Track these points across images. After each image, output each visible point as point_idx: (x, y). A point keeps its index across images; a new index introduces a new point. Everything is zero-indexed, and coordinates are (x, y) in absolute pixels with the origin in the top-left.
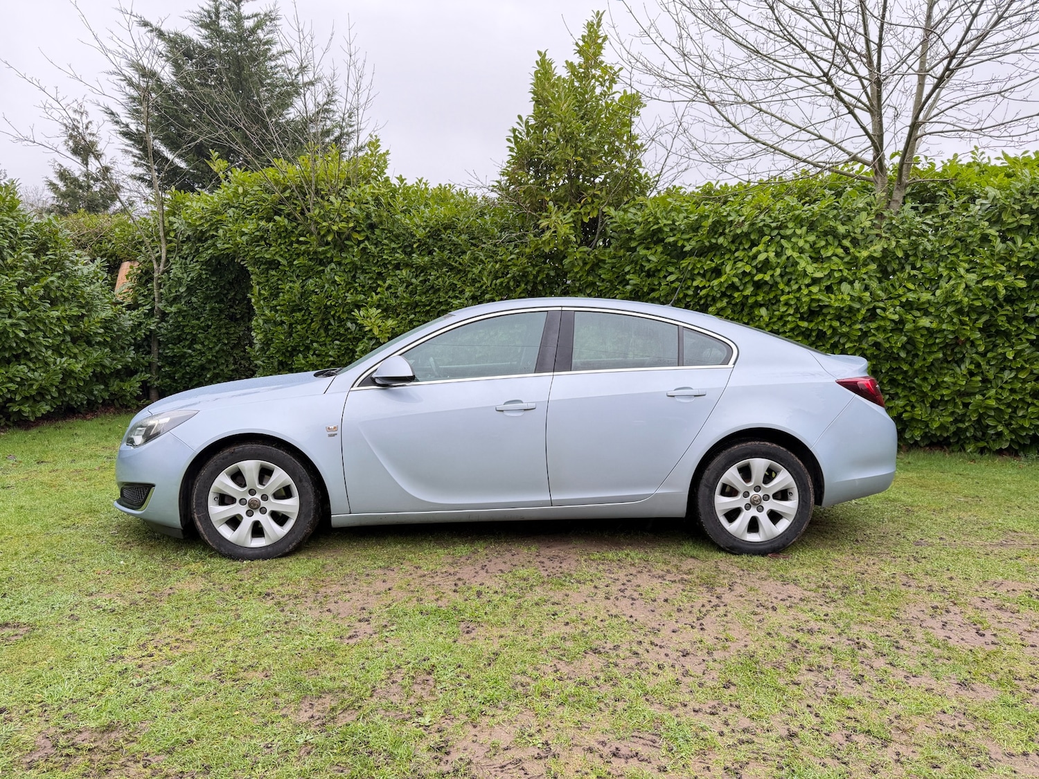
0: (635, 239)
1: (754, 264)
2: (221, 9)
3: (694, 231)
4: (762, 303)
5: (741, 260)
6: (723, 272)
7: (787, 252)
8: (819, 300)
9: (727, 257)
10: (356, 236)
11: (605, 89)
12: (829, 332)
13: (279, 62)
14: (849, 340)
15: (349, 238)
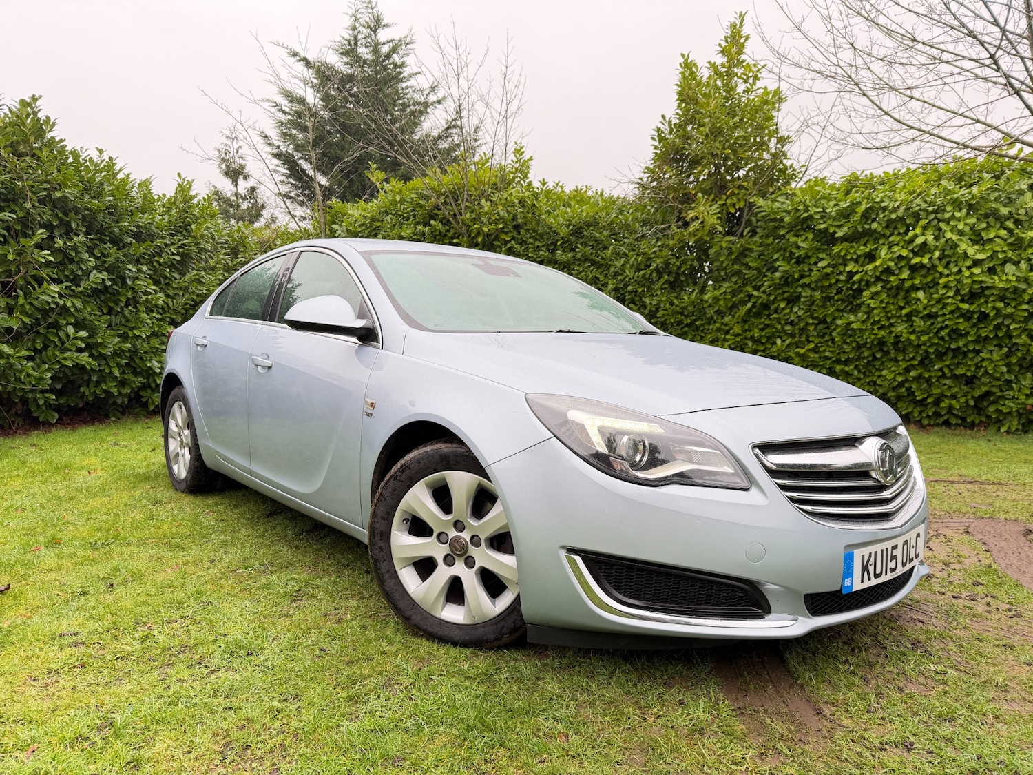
0: (784, 227)
1: (911, 248)
2: (360, 37)
3: (845, 218)
4: (919, 286)
5: (897, 245)
6: (877, 256)
7: (946, 235)
8: (981, 282)
9: (881, 241)
10: (503, 236)
11: (748, 85)
12: (992, 314)
13: (408, 84)
14: (1014, 321)
15: (497, 238)
